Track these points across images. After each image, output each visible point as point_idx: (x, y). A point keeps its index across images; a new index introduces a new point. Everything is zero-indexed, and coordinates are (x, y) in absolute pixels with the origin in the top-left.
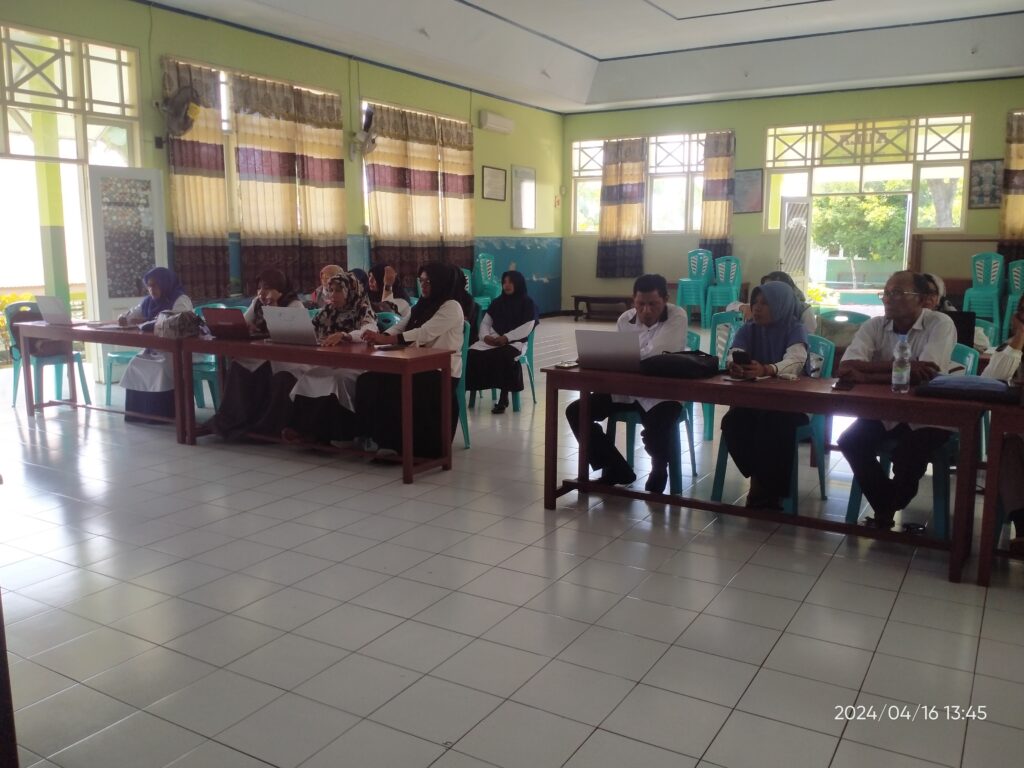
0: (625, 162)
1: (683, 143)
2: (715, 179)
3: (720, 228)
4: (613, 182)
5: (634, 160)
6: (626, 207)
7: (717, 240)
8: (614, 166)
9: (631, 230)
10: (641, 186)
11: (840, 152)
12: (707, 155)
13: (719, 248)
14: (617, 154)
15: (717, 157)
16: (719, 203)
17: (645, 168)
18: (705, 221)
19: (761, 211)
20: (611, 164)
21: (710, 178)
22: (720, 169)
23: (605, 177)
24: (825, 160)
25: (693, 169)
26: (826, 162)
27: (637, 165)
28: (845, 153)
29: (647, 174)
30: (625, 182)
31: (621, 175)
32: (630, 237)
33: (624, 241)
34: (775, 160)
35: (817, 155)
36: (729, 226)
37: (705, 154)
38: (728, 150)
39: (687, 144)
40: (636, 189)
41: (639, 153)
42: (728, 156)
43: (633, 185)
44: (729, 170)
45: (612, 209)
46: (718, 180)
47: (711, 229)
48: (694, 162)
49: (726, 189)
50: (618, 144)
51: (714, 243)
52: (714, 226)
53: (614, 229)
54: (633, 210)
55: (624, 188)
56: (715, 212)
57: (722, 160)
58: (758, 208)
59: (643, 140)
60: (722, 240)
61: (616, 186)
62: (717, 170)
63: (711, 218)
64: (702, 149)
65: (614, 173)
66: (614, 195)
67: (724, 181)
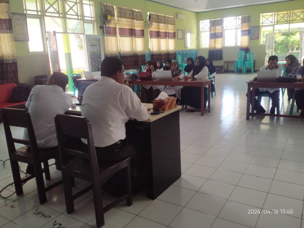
0: (217, 26)
1: (234, 19)
3: (246, 44)
4: (213, 32)
5: (219, 25)
6: (217, 39)
7: (245, 48)
8: (213, 28)
9: (219, 46)
10: (222, 33)
11: (283, 20)
13: (247, 50)
14: (214, 24)
15: (245, 23)
16: (246, 37)
17: (223, 27)
18: (241, 42)
19: (259, 38)
21: (243, 30)
22: (246, 27)
23: (210, 30)
24: (278, 22)
25: (237, 27)
27: (220, 27)
29: (223, 29)
30: (216, 32)
31: (215, 30)
32: (218, 48)
33: (217, 50)
34: (263, 23)
35: (276, 21)
36: (249, 44)
37: (241, 22)
38: (248, 21)
40: (220, 34)
41: (220, 23)
42: (248, 22)
43: (219, 33)
44: (249, 27)
45: (213, 40)
46: (245, 30)
47: (243, 45)
48: (238, 25)
49: (248, 32)
50: (214, 20)
53: (214, 46)
54: (219, 40)
55: (216, 34)
56: (244, 40)
59: (222, 19)
60: (247, 48)
61: (214, 33)
64: (240, 21)
65: (213, 29)
66: (214, 36)
67: (247, 30)
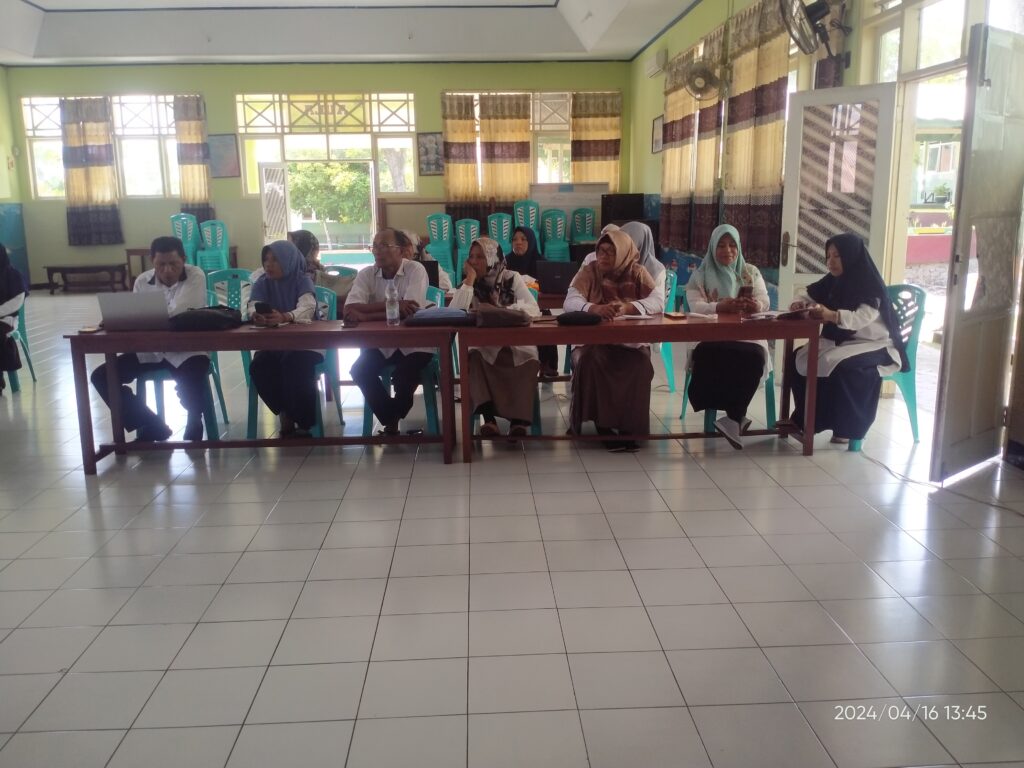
0: (88, 122)
1: (150, 104)
2: (189, 142)
3: (200, 192)
4: (76, 143)
5: (96, 121)
6: (94, 170)
7: (199, 205)
8: (74, 126)
9: (103, 192)
10: (109, 147)
11: (306, 121)
12: (178, 118)
13: (203, 212)
14: (74, 114)
15: (188, 119)
16: (196, 167)
17: (111, 128)
18: (183, 184)
19: (239, 176)
20: (71, 123)
21: (183, 142)
22: (192, 132)
23: (65, 136)
24: (293, 128)
25: (164, 131)
26: (294, 130)
27: (101, 126)
28: (311, 122)
29: (114, 136)
30: (90, 143)
31: (84, 135)
32: (103, 202)
33: (97, 206)
34: (247, 126)
35: (286, 123)
36: (209, 191)
37: (175, 117)
38: (199, 114)
39: (154, 106)
40: (103, 151)
41: (101, 112)
42: (199, 119)
43: (99, 147)
44: (202, 134)
45: (78, 173)
46: (191, 145)
47: (191, 194)
48: (163, 124)
49: (201, 153)
50: (77, 101)
51: (197, 207)
52: (194, 190)
53: (84, 194)
54: (102, 176)
55: (90, 151)
56: (193, 177)
57: (193, 124)
58: (236, 172)
59: (105, 99)
60: (203, 204)
61: (80, 147)
62: (189, 134)
63: (191, 182)
64: (171, 112)
65: (75, 133)
66: (78, 157)
67: (198, 144)
